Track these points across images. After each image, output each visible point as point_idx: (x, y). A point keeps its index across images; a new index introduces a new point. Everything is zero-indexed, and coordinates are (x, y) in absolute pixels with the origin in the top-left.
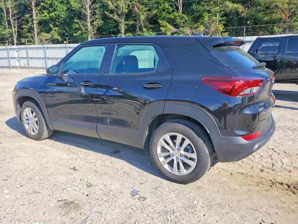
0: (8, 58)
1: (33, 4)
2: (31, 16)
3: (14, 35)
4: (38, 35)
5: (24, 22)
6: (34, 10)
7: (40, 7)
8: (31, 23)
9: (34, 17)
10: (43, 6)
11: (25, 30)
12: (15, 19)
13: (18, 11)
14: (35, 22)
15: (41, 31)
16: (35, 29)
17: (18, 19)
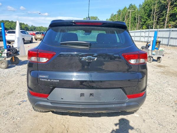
0: (148, 37)
1: (169, 4)
2: (166, 12)
3: (154, 24)
4: (167, 23)
5: (161, 16)
6: (168, 8)
7: (173, 5)
8: (165, 16)
9: (168, 12)
10: (175, 4)
11: (161, 20)
12: (157, 15)
13: (160, 9)
14: (167, 15)
15: (170, 20)
16: (166, 19)
17: (159, 14)
